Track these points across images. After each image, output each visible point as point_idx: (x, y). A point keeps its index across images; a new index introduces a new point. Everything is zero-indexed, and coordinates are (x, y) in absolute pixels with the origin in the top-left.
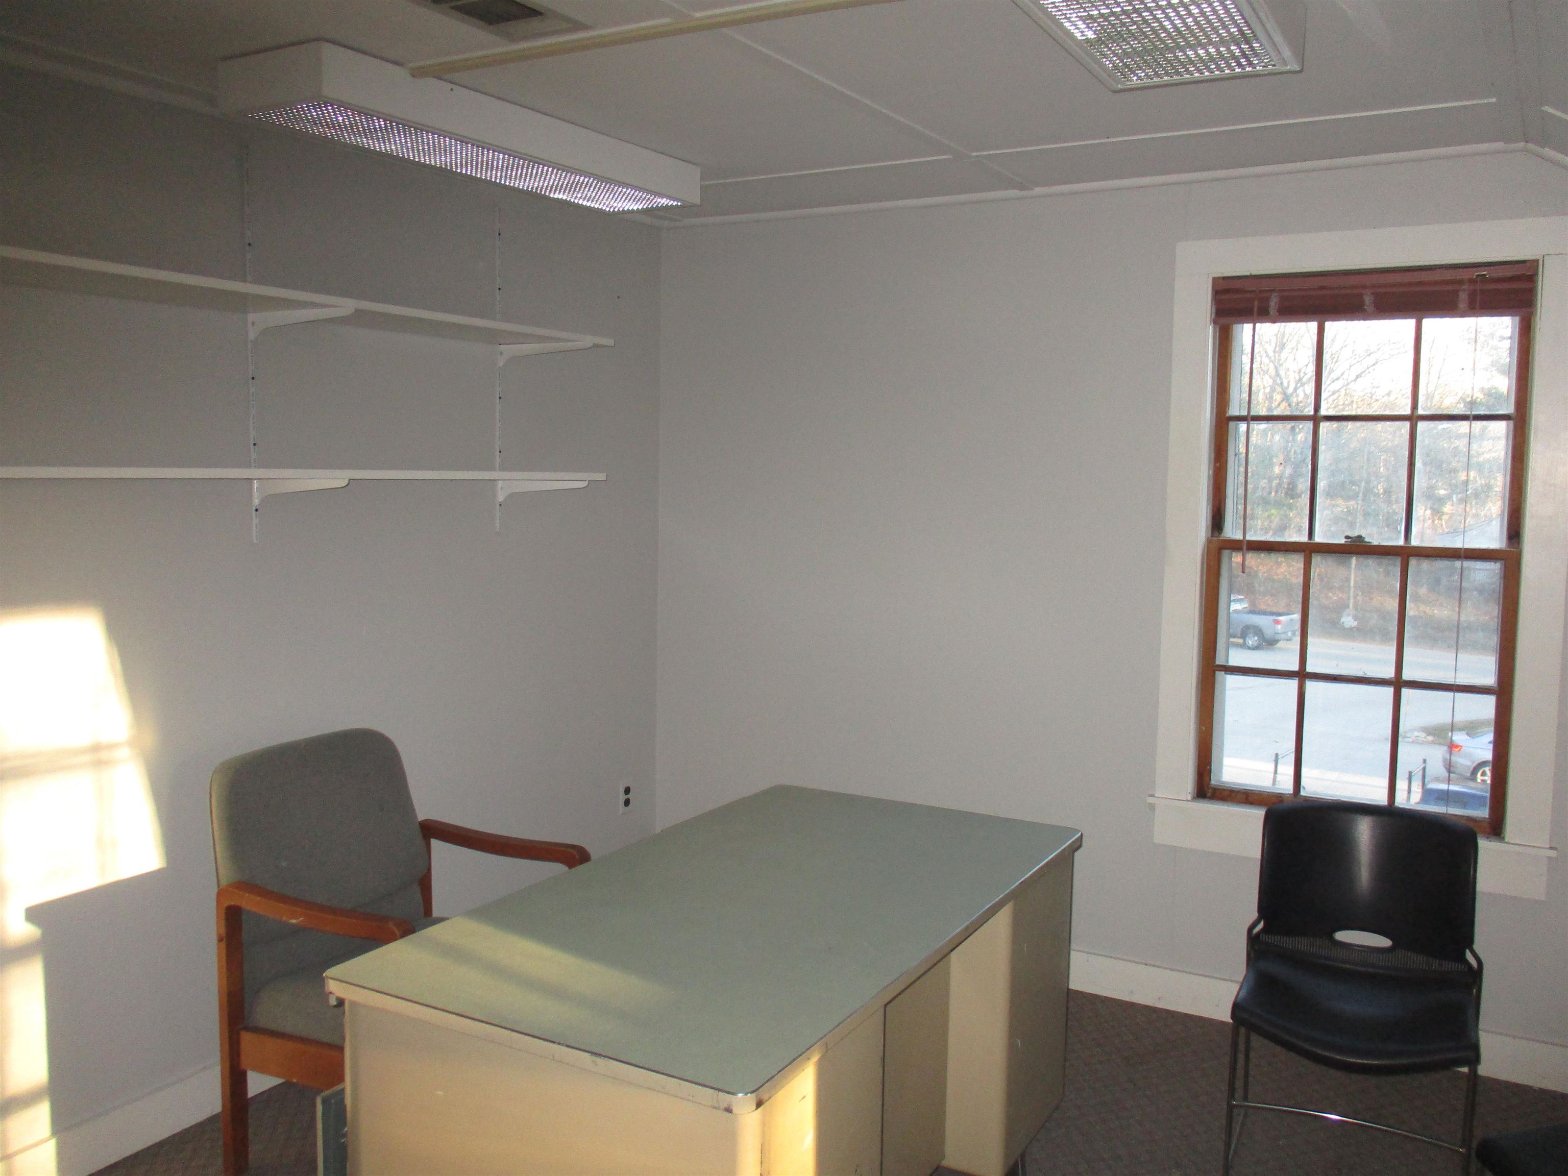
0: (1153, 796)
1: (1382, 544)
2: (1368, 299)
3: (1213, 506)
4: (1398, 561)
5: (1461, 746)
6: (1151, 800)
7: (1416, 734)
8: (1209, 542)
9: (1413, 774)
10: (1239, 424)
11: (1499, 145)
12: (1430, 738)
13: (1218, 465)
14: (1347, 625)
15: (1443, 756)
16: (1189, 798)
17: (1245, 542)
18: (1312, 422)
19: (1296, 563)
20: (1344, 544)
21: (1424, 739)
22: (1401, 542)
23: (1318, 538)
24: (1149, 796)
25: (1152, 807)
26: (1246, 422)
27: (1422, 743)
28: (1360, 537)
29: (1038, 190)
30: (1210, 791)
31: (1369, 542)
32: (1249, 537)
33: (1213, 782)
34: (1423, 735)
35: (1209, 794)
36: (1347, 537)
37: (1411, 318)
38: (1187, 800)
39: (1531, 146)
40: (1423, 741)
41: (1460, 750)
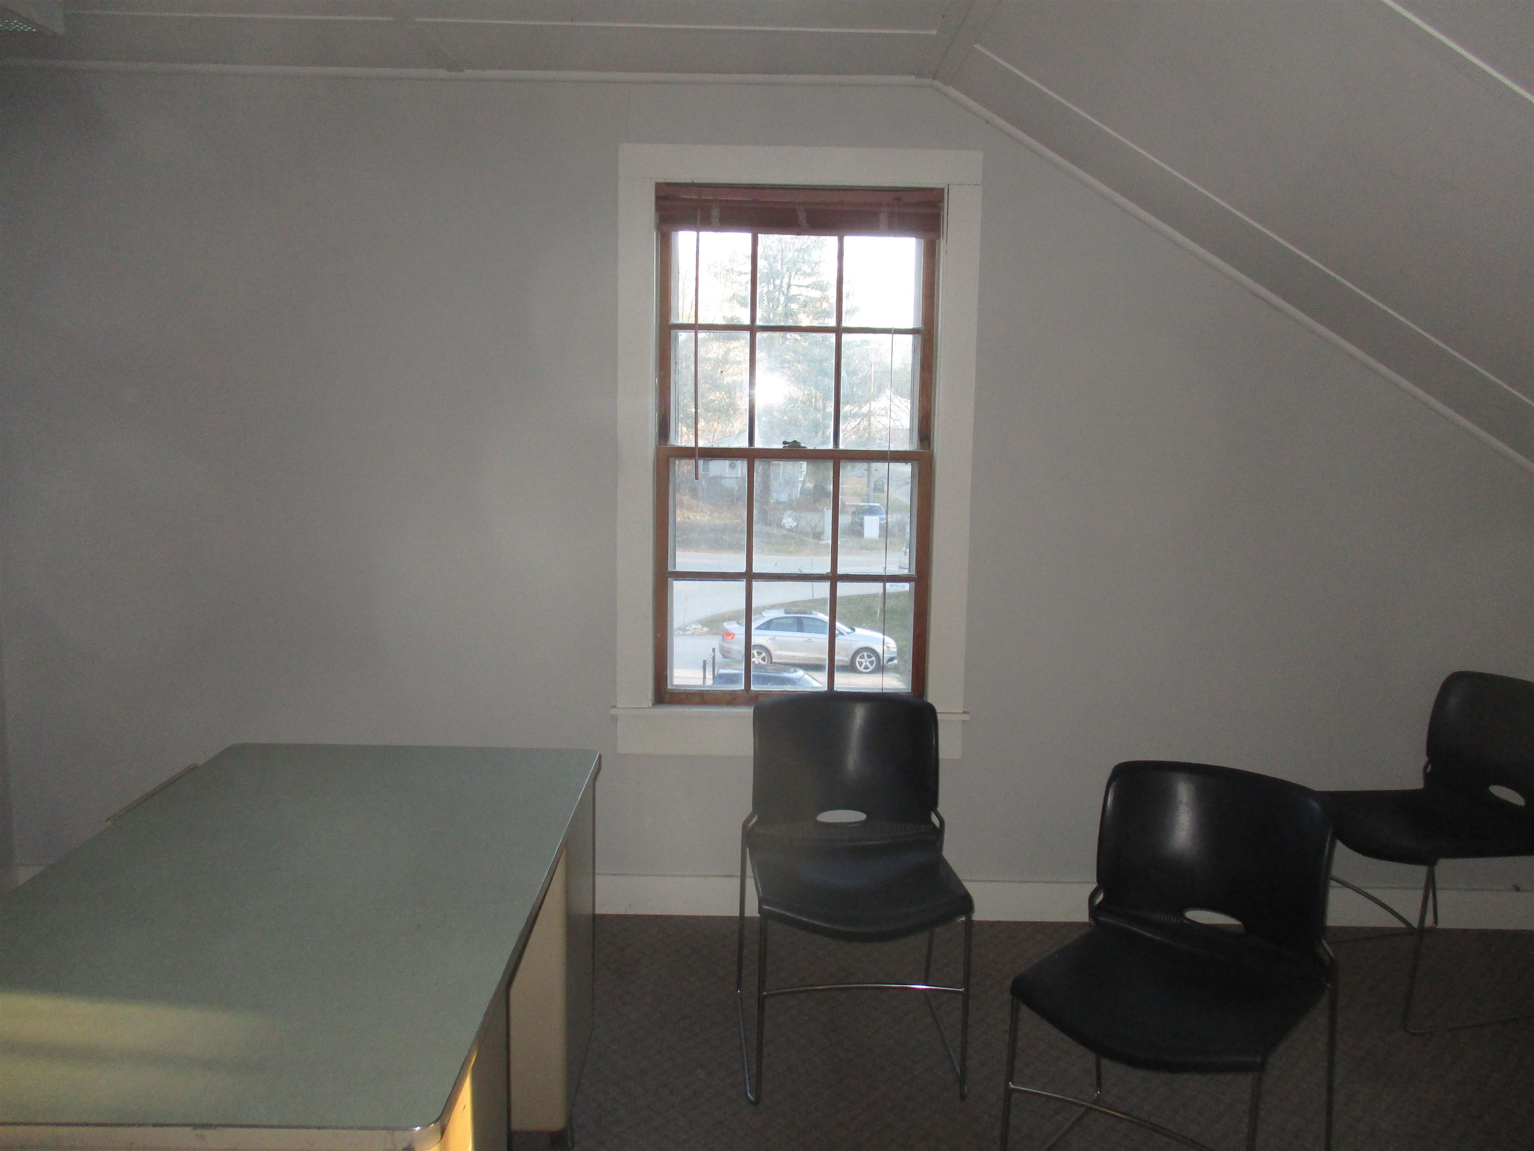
0: (615, 707)
1: (816, 448)
2: (802, 216)
3: (659, 415)
4: (830, 465)
5: (734, 635)
6: (613, 711)
7: (694, 626)
8: (658, 451)
9: (707, 662)
10: (678, 332)
11: (912, 79)
12: (705, 629)
13: (662, 373)
14: (787, 526)
15: (719, 644)
16: (650, 705)
17: (697, 449)
18: (749, 332)
19: (741, 467)
20: (782, 449)
21: (701, 631)
22: (830, 446)
23: (758, 444)
24: (611, 708)
25: (614, 719)
26: (694, 331)
27: (700, 635)
28: (795, 442)
29: (468, 73)
30: (668, 696)
31: (805, 447)
32: (702, 444)
33: (669, 687)
34: (700, 627)
35: (666, 700)
36: (785, 443)
37: (835, 235)
38: (648, 708)
39: (938, 84)
40: (700, 632)
41: (732, 638)
